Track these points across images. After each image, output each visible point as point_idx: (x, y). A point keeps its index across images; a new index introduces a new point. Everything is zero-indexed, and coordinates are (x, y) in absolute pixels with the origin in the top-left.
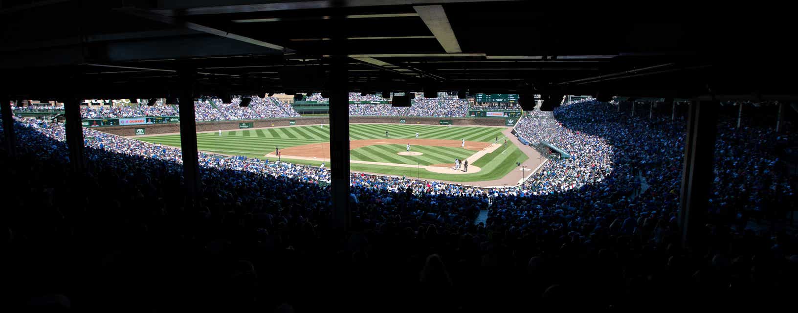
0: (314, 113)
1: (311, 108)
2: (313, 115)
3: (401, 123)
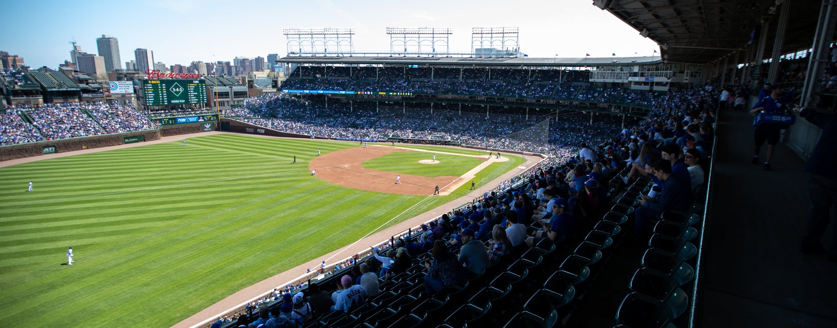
3: (45, 154)
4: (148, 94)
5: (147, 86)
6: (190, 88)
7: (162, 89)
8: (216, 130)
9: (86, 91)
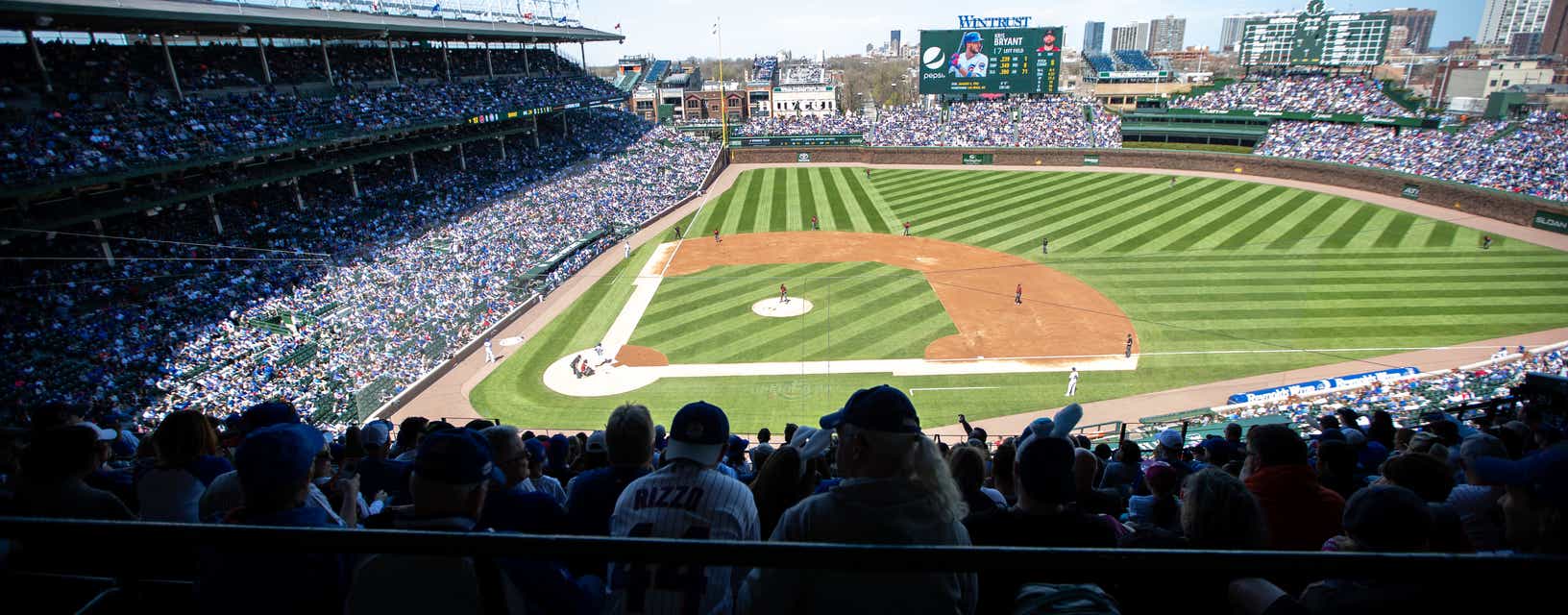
2: (1166, 144)
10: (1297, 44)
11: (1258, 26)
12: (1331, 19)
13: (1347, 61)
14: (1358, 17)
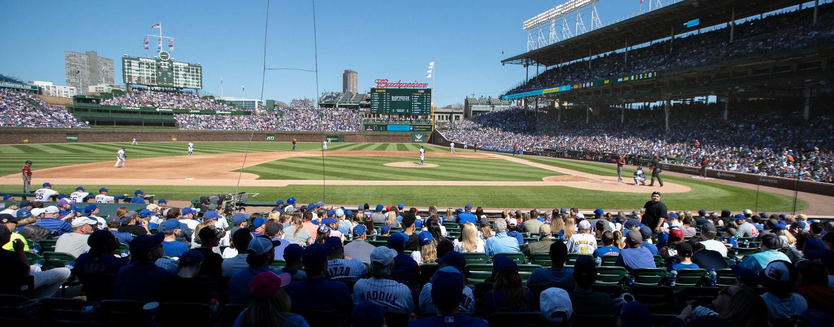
0: (116, 125)
1: (110, 115)
2: (115, 126)
3: (268, 141)
4: (374, 102)
5: (374, 95)
6: (414, 98)
7: (386, 97)
8: (430, 142)
9: (362, 106)
10: (159, 74)
11: (132, 61)
12: (174, 63)
13: (187, 86)
14: (187, 65)
